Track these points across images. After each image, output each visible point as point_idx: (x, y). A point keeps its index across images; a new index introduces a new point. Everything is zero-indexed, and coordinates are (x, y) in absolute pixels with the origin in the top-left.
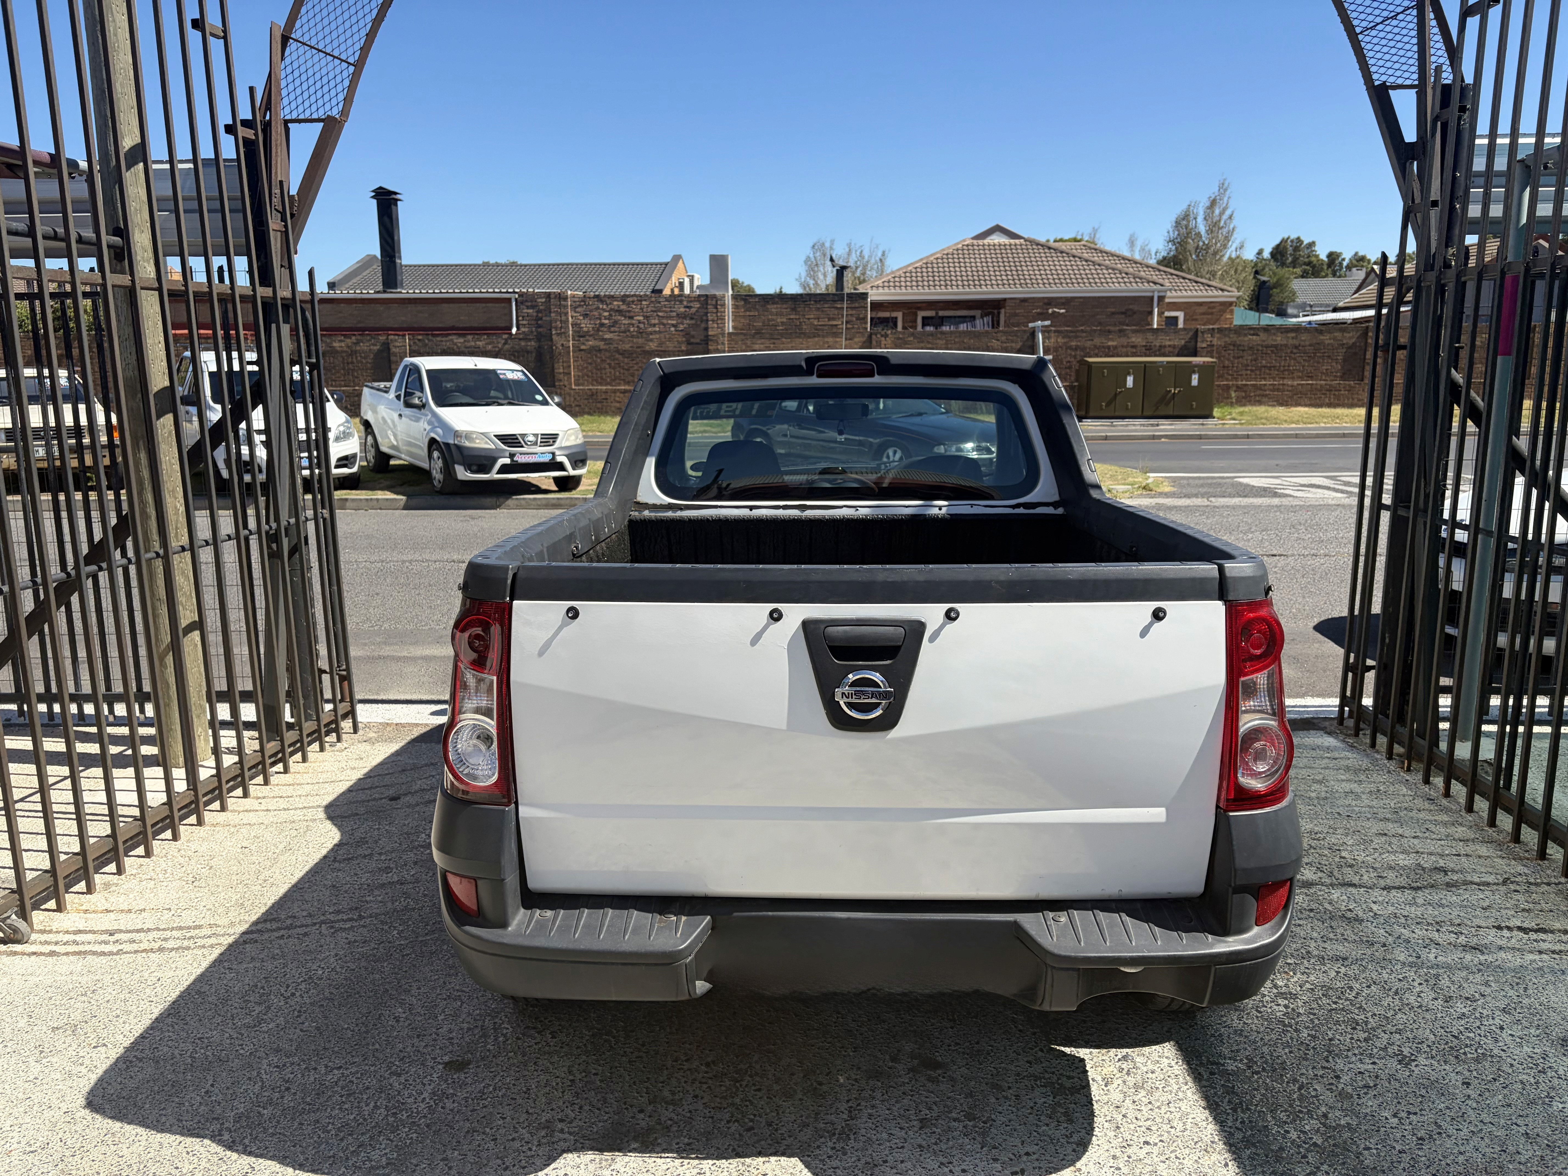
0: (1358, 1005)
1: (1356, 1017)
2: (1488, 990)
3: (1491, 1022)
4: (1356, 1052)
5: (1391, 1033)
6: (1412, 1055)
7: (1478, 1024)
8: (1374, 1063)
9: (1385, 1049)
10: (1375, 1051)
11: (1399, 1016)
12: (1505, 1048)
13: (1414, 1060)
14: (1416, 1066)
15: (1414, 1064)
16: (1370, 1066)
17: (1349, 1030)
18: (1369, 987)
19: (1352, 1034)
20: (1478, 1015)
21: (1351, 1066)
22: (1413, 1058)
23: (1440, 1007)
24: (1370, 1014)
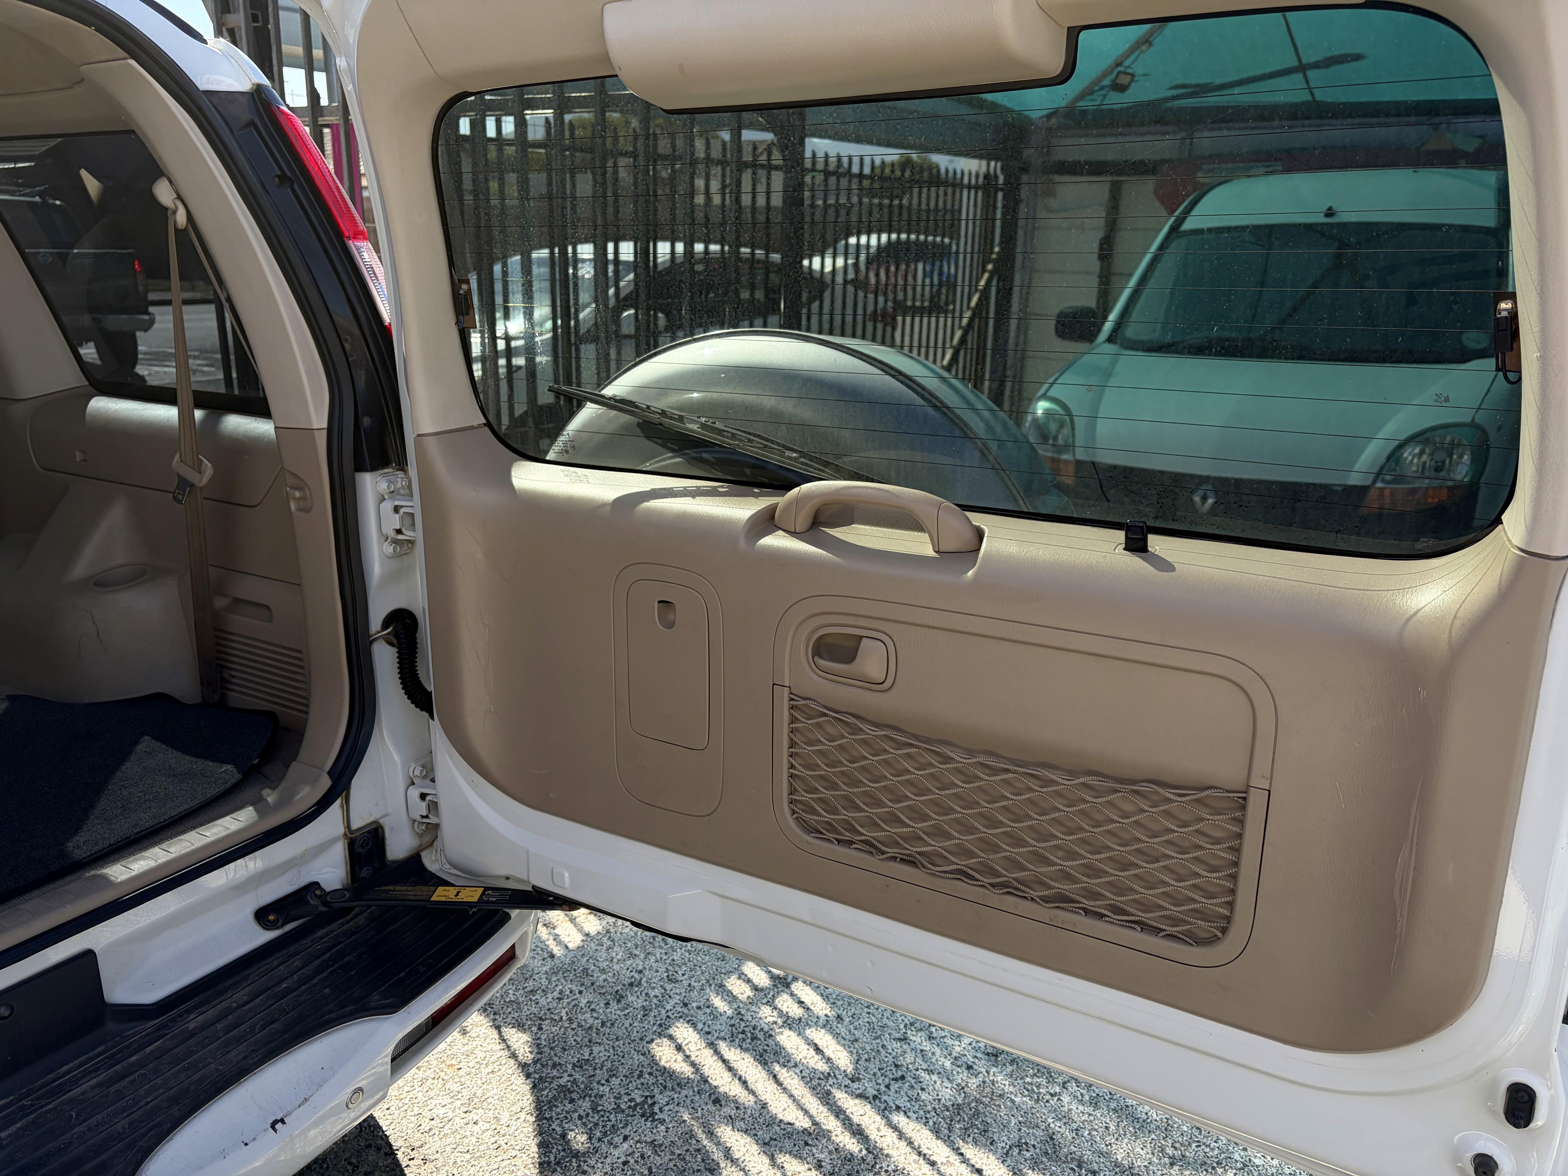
0: (550, 1062)
1: (563, 1081)
2: (638, 961)
3: (672, 1003)
4: (598, 1134)
5: (607, 1081)
6: (646, 1097)
7: (663, 1012)
8: (626, 1138)
9: (618, 1109)
10: (612, 1117)
11: (596, 1049)
12: (706, 1029)
13: (654, 1104)
14: (661, 1110)
15: (656, 1109)
16: (626, 1145)
17: (569, 1106)
18: (540, 1029)
19: (575, 1111)
20: (655, 1001)
21: (608, 1160)
22: (650, 1101)
23: (618, 1012)
24: (570, 1066)
